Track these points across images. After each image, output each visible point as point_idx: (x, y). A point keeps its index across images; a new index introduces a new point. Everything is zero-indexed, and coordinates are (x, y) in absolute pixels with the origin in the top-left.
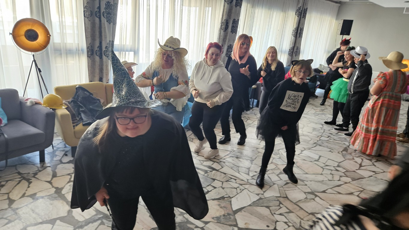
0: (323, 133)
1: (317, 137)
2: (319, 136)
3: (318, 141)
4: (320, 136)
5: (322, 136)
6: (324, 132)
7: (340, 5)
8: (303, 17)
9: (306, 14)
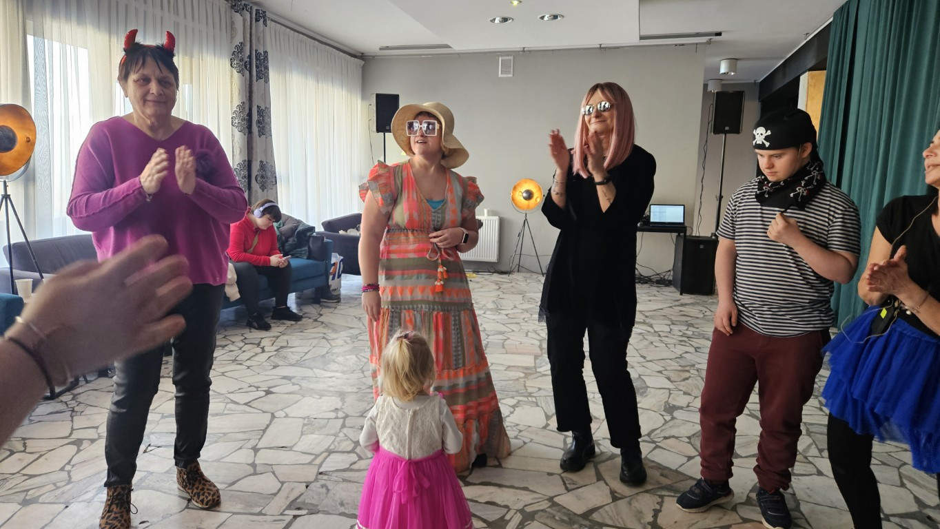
0: (336, 434)
4: (324, 455)
5: (331, 452)
7: (363, 62)
8: (259, 78)
9: (267, 68)
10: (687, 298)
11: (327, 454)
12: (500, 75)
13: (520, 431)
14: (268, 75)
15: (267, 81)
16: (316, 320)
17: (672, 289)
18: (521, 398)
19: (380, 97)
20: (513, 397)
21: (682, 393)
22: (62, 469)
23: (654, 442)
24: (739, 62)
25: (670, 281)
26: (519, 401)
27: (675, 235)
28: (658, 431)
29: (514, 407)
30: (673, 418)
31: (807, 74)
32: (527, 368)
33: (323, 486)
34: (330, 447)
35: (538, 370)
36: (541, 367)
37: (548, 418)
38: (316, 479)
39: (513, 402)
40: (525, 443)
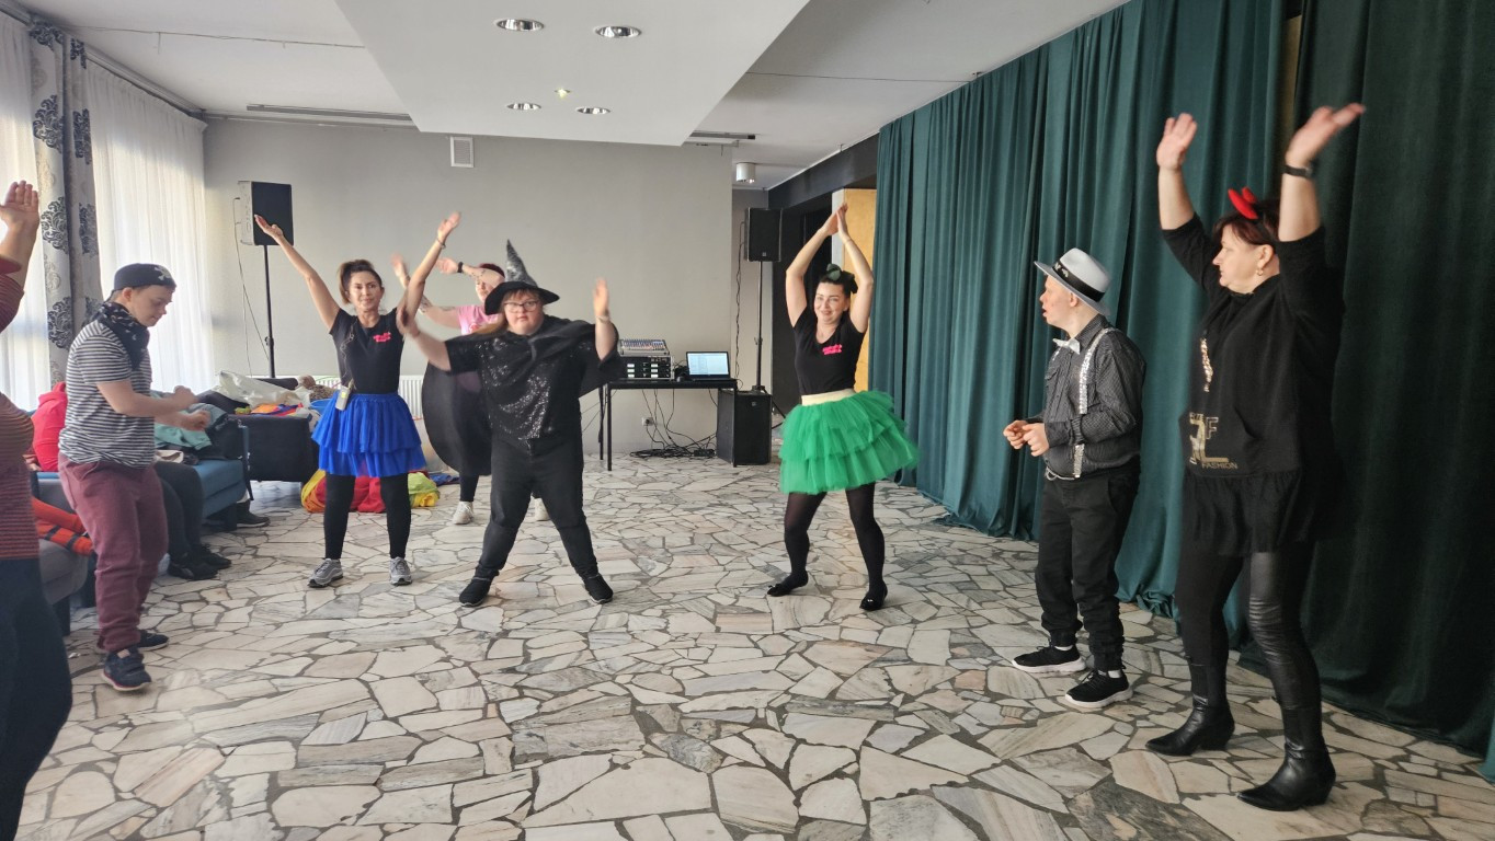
0: (478, 684)
1: (485, 717)
2: (483, 709)
3: (509, 737)
5: (498, 703)
6: (476, 674)
7: (206, 125)
8: (78, 155)
9: (88, 138)
10: (744, 471)
11: (493, 705)
12: (453, 164)
13: (696, 640)
14: (91, 151)
15: (89, 162)
17: (716, 460)
18: (662, 607)
19: (257, 188)
20: (652, 608)
21: (822, 574)
22: (118, 799)
23: (837, 624)
24: (757, 168)
25: (711, 451)
26: (664, 611)
27: (715, 391)
28: (831, 614)
29: (662, 616)
30: (835, 599)
31: (842, 191)
32: (634, 574)
33: (530, 735)
34: (487, 698)
35: (651, 574)
36: (650, 570)
37: (713, 621)
38: (512, 730)
39: (657, 612)
40: (712, 650)
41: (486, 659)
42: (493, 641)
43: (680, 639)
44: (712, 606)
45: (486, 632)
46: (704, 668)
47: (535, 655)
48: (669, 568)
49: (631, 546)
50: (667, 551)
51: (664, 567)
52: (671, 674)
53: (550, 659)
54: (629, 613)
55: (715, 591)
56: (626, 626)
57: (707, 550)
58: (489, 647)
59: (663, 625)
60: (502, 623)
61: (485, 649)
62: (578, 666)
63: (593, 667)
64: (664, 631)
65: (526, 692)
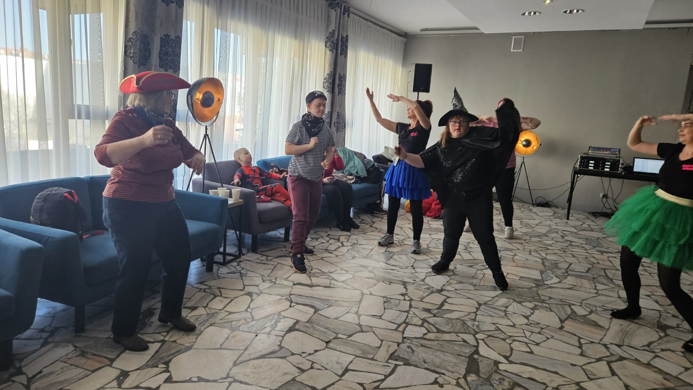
0: (408, 312)
1: (396, 330)
2: (399, 325)
3: (398, 345)
4: (404, 325)
5: (407, 324)
6: (411, 306)
7: (406, 40)
8: (341, 54)
9: (347, 47)
11: (405, 325)
12: (512, 50)
13: (542, 329)
14: (347, 52)
15: (346, 56)
16: (371, 226)
18: (537, 303)
19: (418, 67)
20: (530, 302)
22: (246, 310)
26: (536, 306)
29: (532, 309)
30: (666, 335)
32: (536, 280)
33: (409, 347)
34: (406, 320)
35: (546, 283)
36: (547, 280)
37: (562, 321)
38: (403, 341)
39: (531, 305)
40: (548, 338)
41: (421, 301)
42: (432, 292)
43: (533, 325)
44: (569, 312)
45: (432, 287)
46: (534, 348)
47: (446, 307)
48: (560, 282)
49: (546, 264)
50: (567, 272)
51: (557, 280)
52: (510, 344)
53: (452, 311)
54: (514, 301)
55: (579, 304)
56: (507, 307)
57: (594, 278)
58: (427, 296)
59: (529, 314)
60: (443, 285)
61: (425, 296)
62: (462, 320)
63: (470, 323)
64: (527, 317)
65: (426, 325)
